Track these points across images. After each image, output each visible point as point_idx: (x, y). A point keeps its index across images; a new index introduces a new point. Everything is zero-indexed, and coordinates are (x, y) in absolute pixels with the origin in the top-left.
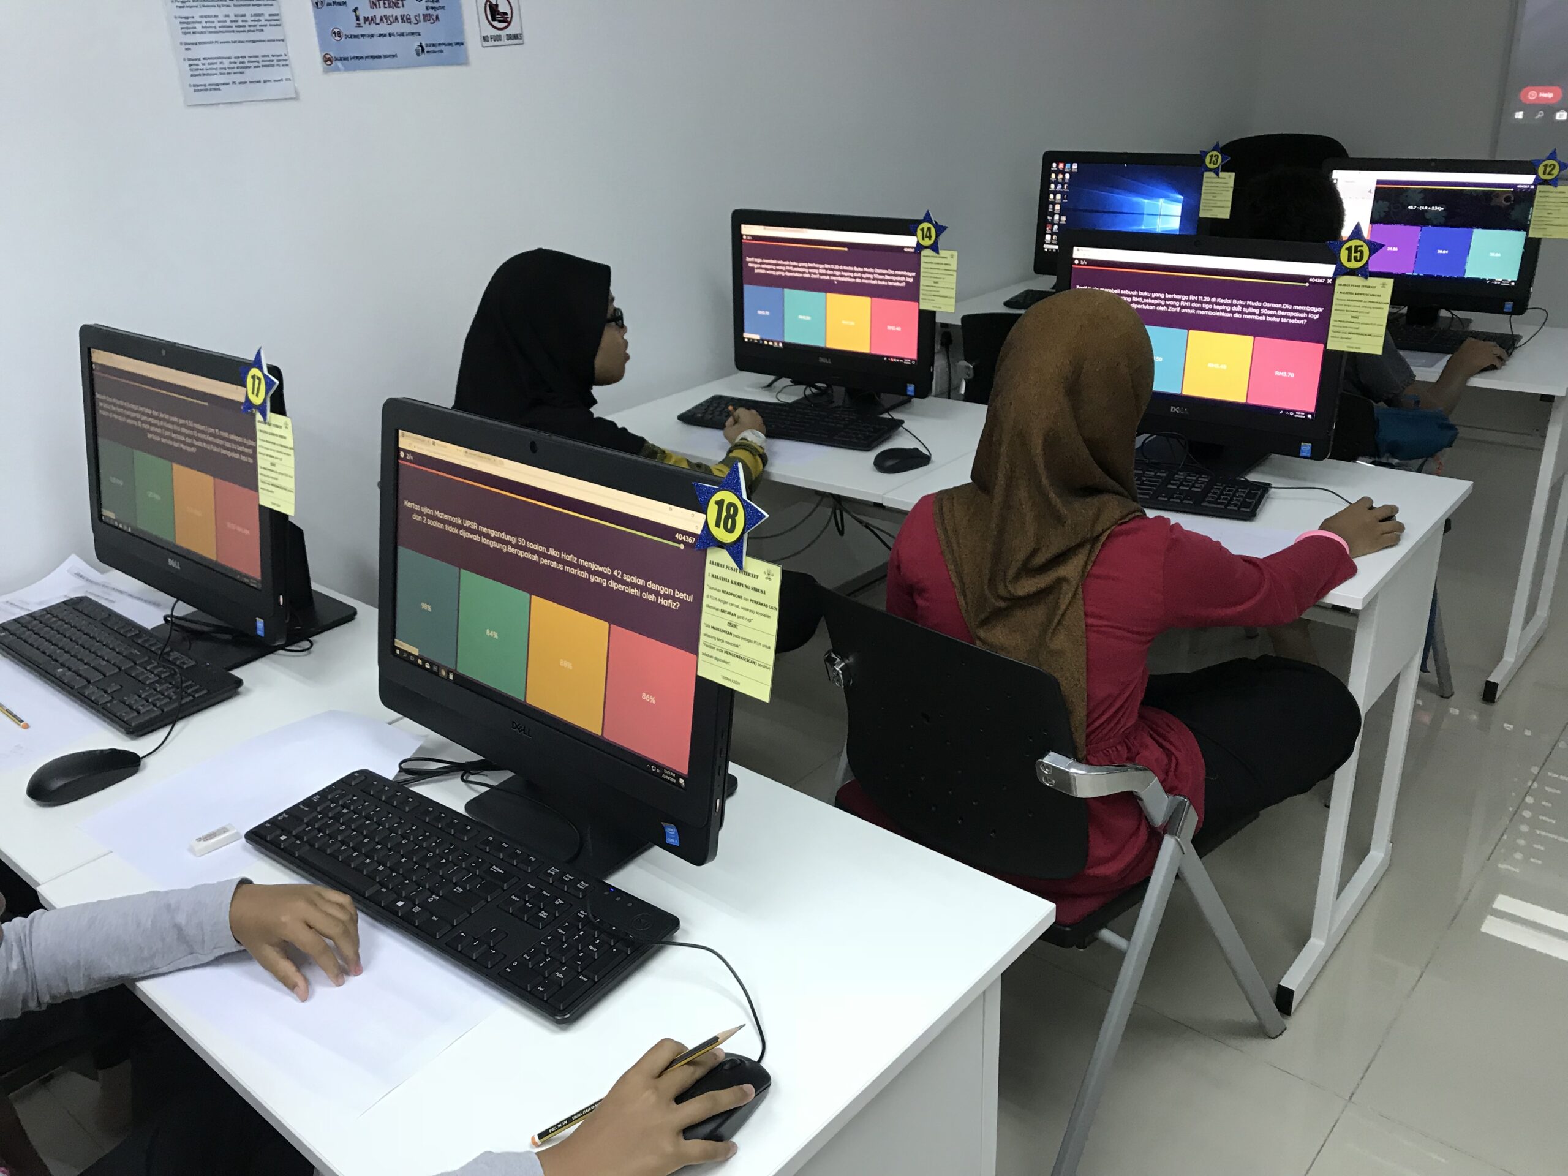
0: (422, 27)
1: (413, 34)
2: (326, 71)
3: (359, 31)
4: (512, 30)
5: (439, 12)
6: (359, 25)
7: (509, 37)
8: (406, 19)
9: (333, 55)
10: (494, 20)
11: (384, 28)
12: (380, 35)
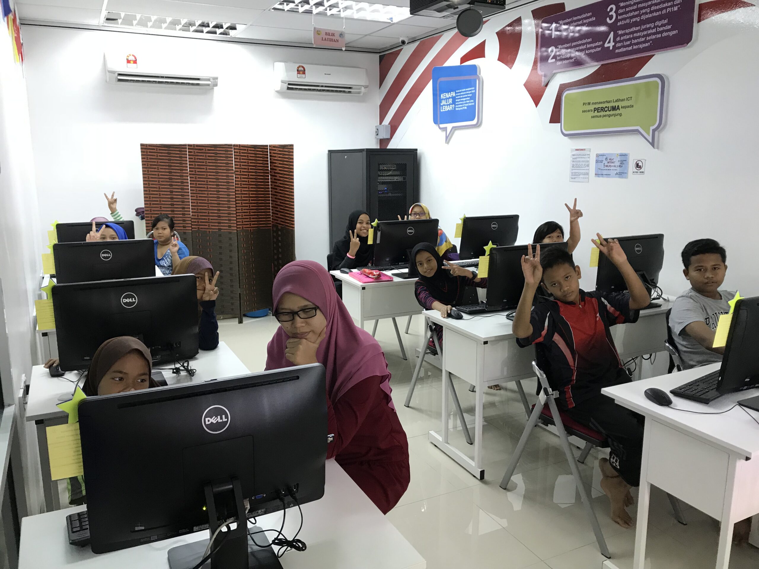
0: (618, 168)
1: (615, 170)
2: (595, 177)
3: (604, 169)
4: (641, 171)
5: (623, 165)
6: (604, 167)
7: (640, 172)
8: (615, 166)
9: (597, 173)
10: (637, 167)
11: (609, 168)
12: (608, 170)
